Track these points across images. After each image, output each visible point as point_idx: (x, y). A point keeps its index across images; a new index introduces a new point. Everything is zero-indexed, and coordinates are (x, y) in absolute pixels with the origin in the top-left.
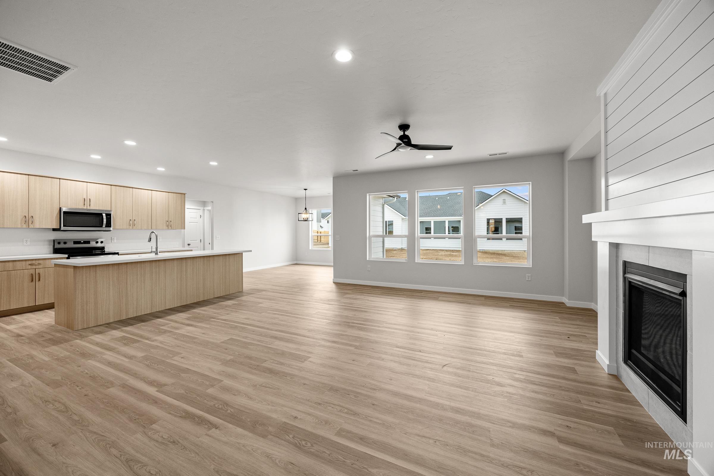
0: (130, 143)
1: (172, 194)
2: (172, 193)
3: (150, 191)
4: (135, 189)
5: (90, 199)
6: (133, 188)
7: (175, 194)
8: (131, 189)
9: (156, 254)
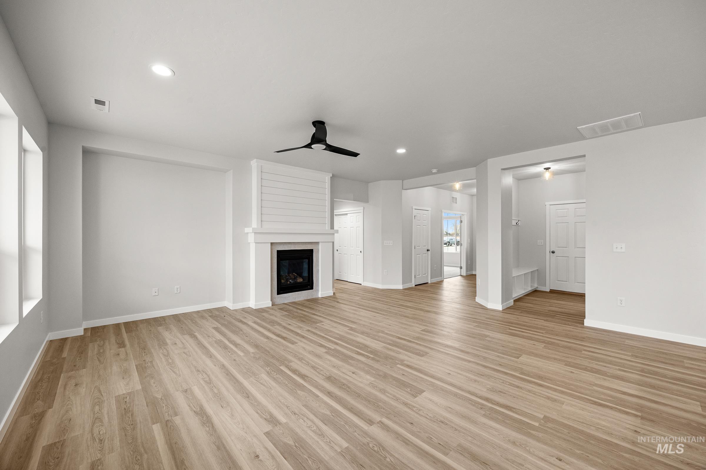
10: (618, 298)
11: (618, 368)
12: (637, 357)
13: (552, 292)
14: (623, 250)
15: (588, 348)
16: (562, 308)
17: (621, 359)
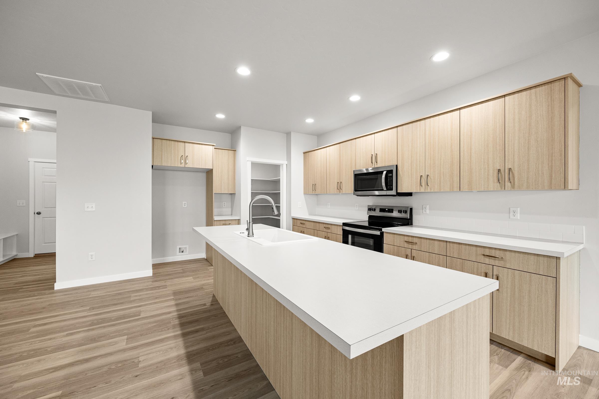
4: (428, 120)
5: (377, 155)
6: (426, 118)
8: (422, 122)
10: (89, 253)
11: (65, 333)
12: (93, 308)
13: (37, 256)
14: (94, 209)
15: (42, 321)
16: (39, 275)
17: (76, 318)
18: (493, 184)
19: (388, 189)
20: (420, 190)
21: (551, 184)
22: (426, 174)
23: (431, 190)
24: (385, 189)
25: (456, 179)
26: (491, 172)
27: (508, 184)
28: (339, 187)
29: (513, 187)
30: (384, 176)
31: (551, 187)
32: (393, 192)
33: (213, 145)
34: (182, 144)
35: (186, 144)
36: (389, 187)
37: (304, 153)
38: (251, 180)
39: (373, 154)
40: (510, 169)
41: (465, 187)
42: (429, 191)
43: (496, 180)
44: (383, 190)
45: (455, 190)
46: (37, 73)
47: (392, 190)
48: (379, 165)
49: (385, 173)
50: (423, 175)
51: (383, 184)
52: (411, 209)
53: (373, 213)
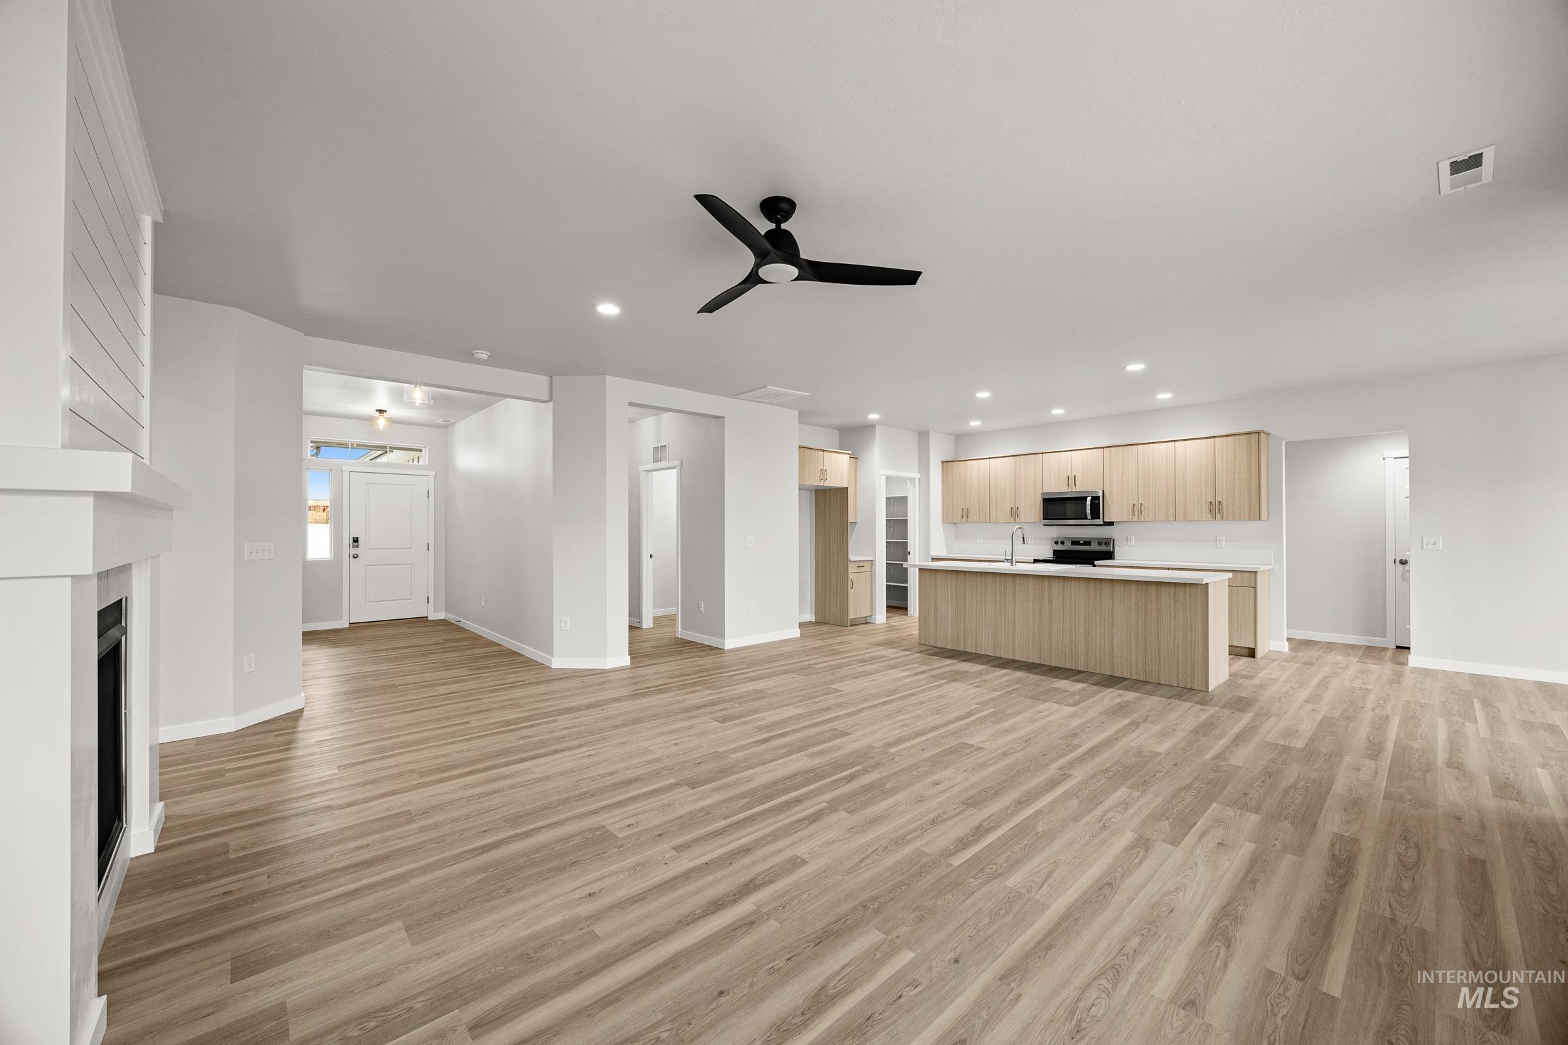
0: (1135, 367)
1: (1224, 438)
2: (1222, 436)
3: (1171, 443)
4: (1141, 446)
5: (1075, 476)
6: (1138, 444)
7: (1230, 438)
8: (1134, 446)
9: (1012, 563)
18: (1206, 515)
19: (1093, 518)
20: (1132, 518)
21: (1250, 516)
22: (1140, 502)
23: (1145, 519)
24: (1089, 517)
25: (1172, 509)
26: (1204, 503)
27: (1218, 516)
28: (1015, 513)
29: (1222, 518)
30: (1088, 503)
31: (1250, 519)
32: (1100, 521)
33: (848, 454)
34: (821, 453)
35: (825, 453)
36: (1096, 513)
37: (943, 462)
38: (884, 501)
39: (1070, 474)
40: (1220, 502)
41: (1180, 517)
42: (1143, 520)
43: (1208, 511)
44: (1086, 518)
45: (1171, 519)
46: (770, 385)
47: (1099, 518)
48: (1079, 488)
49: (1089, 499)
50: (1136, 504)
51: (1088, 511)
52: (1113, 540)
53: (1060, 547)
